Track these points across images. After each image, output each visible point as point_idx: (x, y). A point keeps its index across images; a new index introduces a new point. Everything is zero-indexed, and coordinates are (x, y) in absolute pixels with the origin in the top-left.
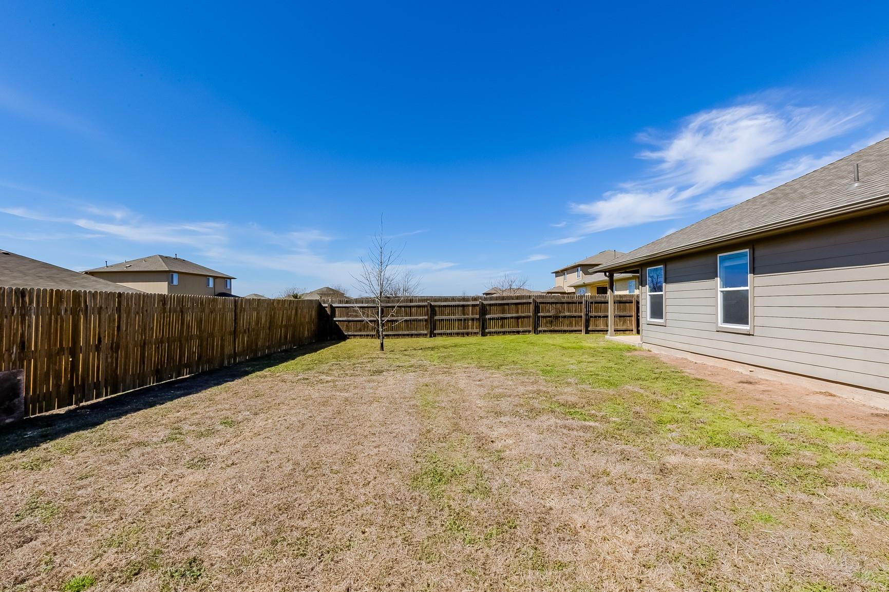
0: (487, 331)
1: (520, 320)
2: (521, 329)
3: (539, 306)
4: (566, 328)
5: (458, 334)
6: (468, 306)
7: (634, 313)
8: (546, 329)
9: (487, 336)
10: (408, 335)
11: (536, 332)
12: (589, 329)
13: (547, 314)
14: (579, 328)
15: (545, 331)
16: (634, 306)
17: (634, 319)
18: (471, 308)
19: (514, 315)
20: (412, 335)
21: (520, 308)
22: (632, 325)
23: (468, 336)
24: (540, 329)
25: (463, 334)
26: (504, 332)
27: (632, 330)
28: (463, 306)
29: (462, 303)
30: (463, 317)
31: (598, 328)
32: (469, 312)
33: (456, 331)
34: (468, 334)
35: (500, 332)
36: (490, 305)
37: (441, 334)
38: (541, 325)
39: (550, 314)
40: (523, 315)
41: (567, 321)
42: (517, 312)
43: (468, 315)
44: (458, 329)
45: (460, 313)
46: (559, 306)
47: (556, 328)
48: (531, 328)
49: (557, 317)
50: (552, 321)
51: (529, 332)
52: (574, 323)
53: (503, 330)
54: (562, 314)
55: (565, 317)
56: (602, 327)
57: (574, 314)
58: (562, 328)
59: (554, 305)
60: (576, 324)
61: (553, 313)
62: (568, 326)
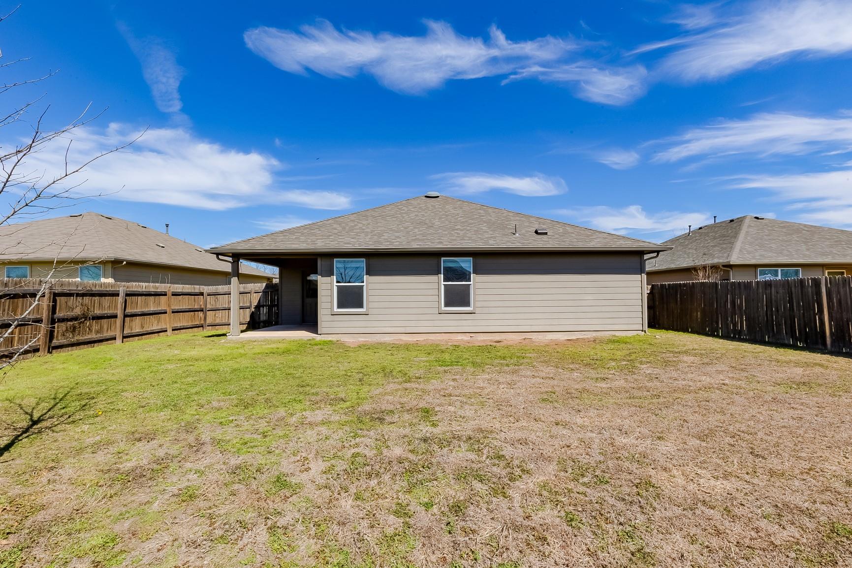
3: (56, 301)
4: (94, 337)
8: (64, 341)
11: (50, 348)
12: (125, 334)
13: (69, 314)
14: (113, 334)
15: (62, 346)
24: (55, 342)
31: (134, 332)
38: (58, 336)
39: (73, 314)
41: (95, 326)
46: (87, 300)
48: (40, 344)
49: (82, 319)
50: (74, 328)
51: (36, 350)
52: (106, 327)
54: (91, 314)
55: (94, 318)
56: (137, 330)
57: (107, 312)
58: (90, 336)
59: (80, 299)
60: (109, 328)
61: (78, 311)
62: (97, 332)
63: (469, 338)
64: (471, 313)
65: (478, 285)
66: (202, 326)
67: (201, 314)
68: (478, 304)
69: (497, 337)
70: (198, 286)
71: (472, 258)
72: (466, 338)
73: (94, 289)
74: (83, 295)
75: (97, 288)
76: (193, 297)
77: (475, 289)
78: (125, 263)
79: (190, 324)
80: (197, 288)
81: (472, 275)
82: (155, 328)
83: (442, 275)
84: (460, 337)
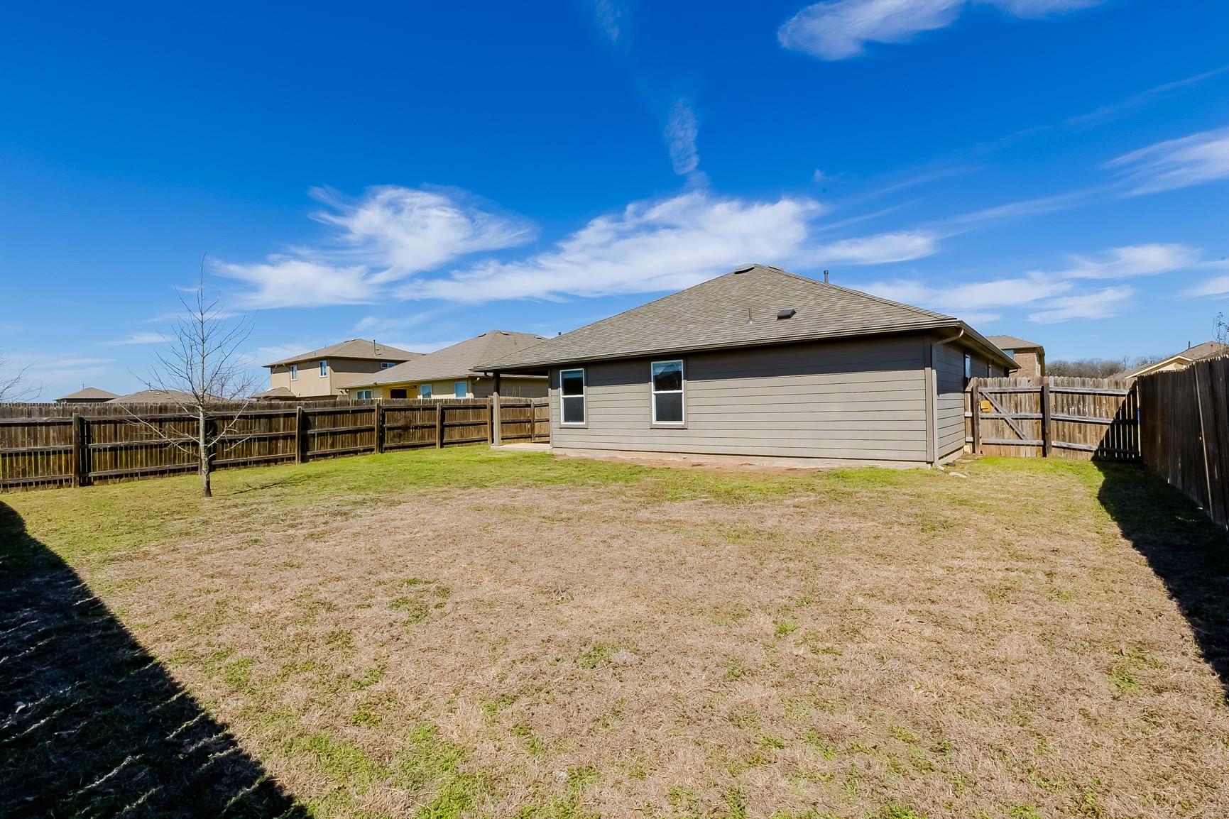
0: (309, 454)
1: (358, 435)
2: (359, 447)
3: (384, 415)
4: (418, 442)
5: (257, 463)
6: (278, 416)
7: (488, 421)
8: (393, 445)
9: (308, 461)
10: (154, 473)
11: (382, 449)
12: (444, 442)
13: (395, 425)
14: (433, 441)
15: (391, 448)
16: (488, 411)
17: (488, 426)
18: (282, 420)
19: (351, 428)
20: (162, 473)
21: (359, 417)
22: (486, 434)
23: (276, 464)
24: (386, 445)
25: (268, 462)
26: (336, 453)
27: (487, 440)
28: (270, 417)
29: (268, 412)
30: (267, 434)
31: (454, 440)
32: (279, 426)
33: (255, 457)
34: (276, 461)
35: (329, 455)
36: (314, 414)
37: (225, 466)
38: (388, 441)
39: (399, 424)
40: (363, 427)
41: (418, 433)
42: (355, 423)
43: (277, 430)
44: (259, 454)
45: (262, 428)
46: (408, 413)
47: (406, 443)
48: (374, 445)
49: (406, 428)
50: (400, 435)
51: (372, 450)
52: (426, 435)
53: (334, 450)
54: (413, 424)
55: (416, 428)
56: (457, 438)
57: (427, 423)
58: (413, 442)
59: (403, 413)
60: (430, 435)
61: (401, 423)
62: (420, 439)
63: (682, 460)
64: (683, 429)
65: (690, 394)
66: (531, 437)
67: (528, 426)
68: (691, 418)
69: (695, 459)
70: (525, 398)
71: (682, 361)
72: (678, 459)
73: (414, 405)
74: (405, 410)
75: (417, 404)
76: (518, 409)
77: (687, 398)
78: (478, 379)
79: (515, 435)
80: (523, 400)
81: (683, 381)
82: (475, 437)
83: (652, 383)
84: (672, 457)
